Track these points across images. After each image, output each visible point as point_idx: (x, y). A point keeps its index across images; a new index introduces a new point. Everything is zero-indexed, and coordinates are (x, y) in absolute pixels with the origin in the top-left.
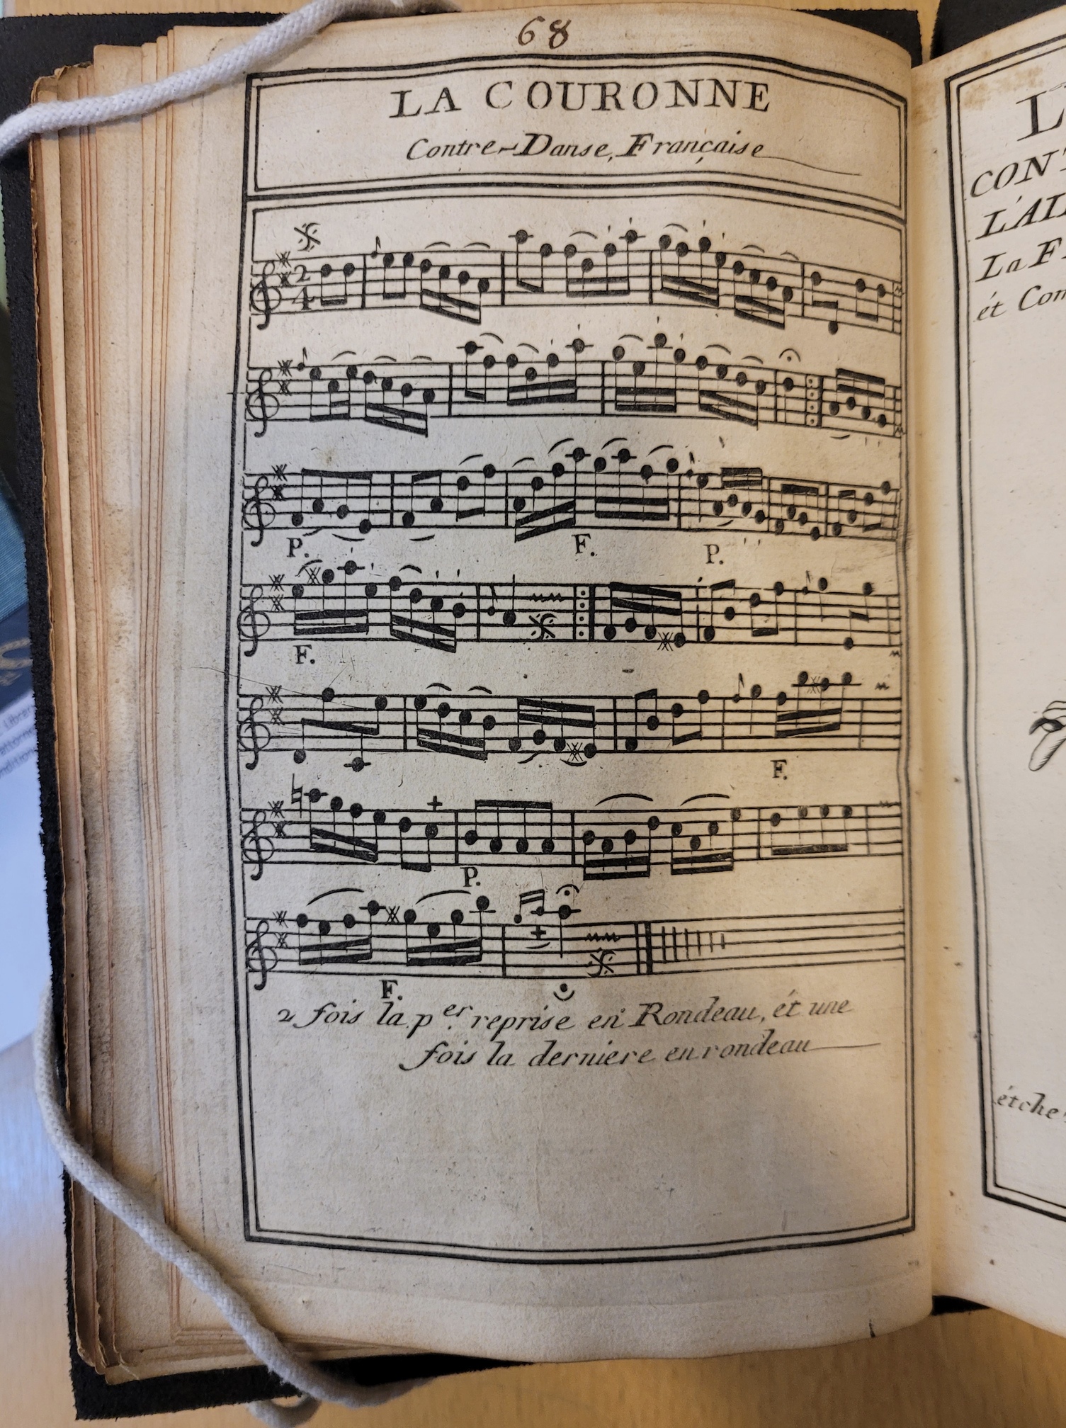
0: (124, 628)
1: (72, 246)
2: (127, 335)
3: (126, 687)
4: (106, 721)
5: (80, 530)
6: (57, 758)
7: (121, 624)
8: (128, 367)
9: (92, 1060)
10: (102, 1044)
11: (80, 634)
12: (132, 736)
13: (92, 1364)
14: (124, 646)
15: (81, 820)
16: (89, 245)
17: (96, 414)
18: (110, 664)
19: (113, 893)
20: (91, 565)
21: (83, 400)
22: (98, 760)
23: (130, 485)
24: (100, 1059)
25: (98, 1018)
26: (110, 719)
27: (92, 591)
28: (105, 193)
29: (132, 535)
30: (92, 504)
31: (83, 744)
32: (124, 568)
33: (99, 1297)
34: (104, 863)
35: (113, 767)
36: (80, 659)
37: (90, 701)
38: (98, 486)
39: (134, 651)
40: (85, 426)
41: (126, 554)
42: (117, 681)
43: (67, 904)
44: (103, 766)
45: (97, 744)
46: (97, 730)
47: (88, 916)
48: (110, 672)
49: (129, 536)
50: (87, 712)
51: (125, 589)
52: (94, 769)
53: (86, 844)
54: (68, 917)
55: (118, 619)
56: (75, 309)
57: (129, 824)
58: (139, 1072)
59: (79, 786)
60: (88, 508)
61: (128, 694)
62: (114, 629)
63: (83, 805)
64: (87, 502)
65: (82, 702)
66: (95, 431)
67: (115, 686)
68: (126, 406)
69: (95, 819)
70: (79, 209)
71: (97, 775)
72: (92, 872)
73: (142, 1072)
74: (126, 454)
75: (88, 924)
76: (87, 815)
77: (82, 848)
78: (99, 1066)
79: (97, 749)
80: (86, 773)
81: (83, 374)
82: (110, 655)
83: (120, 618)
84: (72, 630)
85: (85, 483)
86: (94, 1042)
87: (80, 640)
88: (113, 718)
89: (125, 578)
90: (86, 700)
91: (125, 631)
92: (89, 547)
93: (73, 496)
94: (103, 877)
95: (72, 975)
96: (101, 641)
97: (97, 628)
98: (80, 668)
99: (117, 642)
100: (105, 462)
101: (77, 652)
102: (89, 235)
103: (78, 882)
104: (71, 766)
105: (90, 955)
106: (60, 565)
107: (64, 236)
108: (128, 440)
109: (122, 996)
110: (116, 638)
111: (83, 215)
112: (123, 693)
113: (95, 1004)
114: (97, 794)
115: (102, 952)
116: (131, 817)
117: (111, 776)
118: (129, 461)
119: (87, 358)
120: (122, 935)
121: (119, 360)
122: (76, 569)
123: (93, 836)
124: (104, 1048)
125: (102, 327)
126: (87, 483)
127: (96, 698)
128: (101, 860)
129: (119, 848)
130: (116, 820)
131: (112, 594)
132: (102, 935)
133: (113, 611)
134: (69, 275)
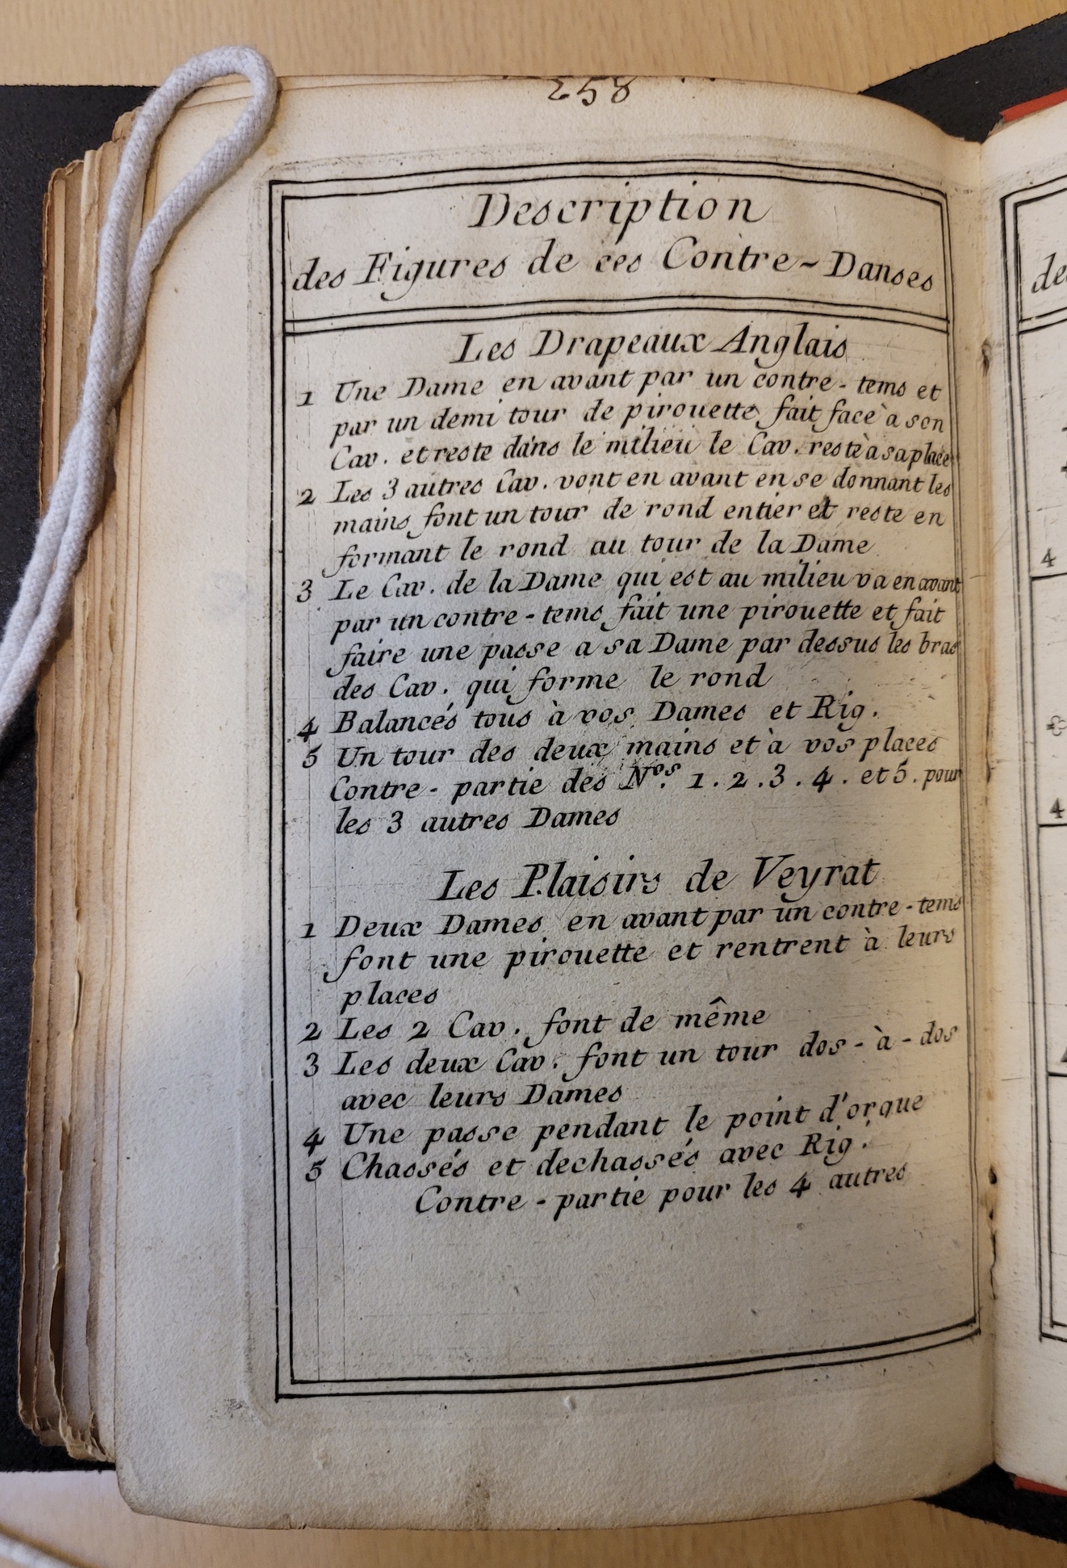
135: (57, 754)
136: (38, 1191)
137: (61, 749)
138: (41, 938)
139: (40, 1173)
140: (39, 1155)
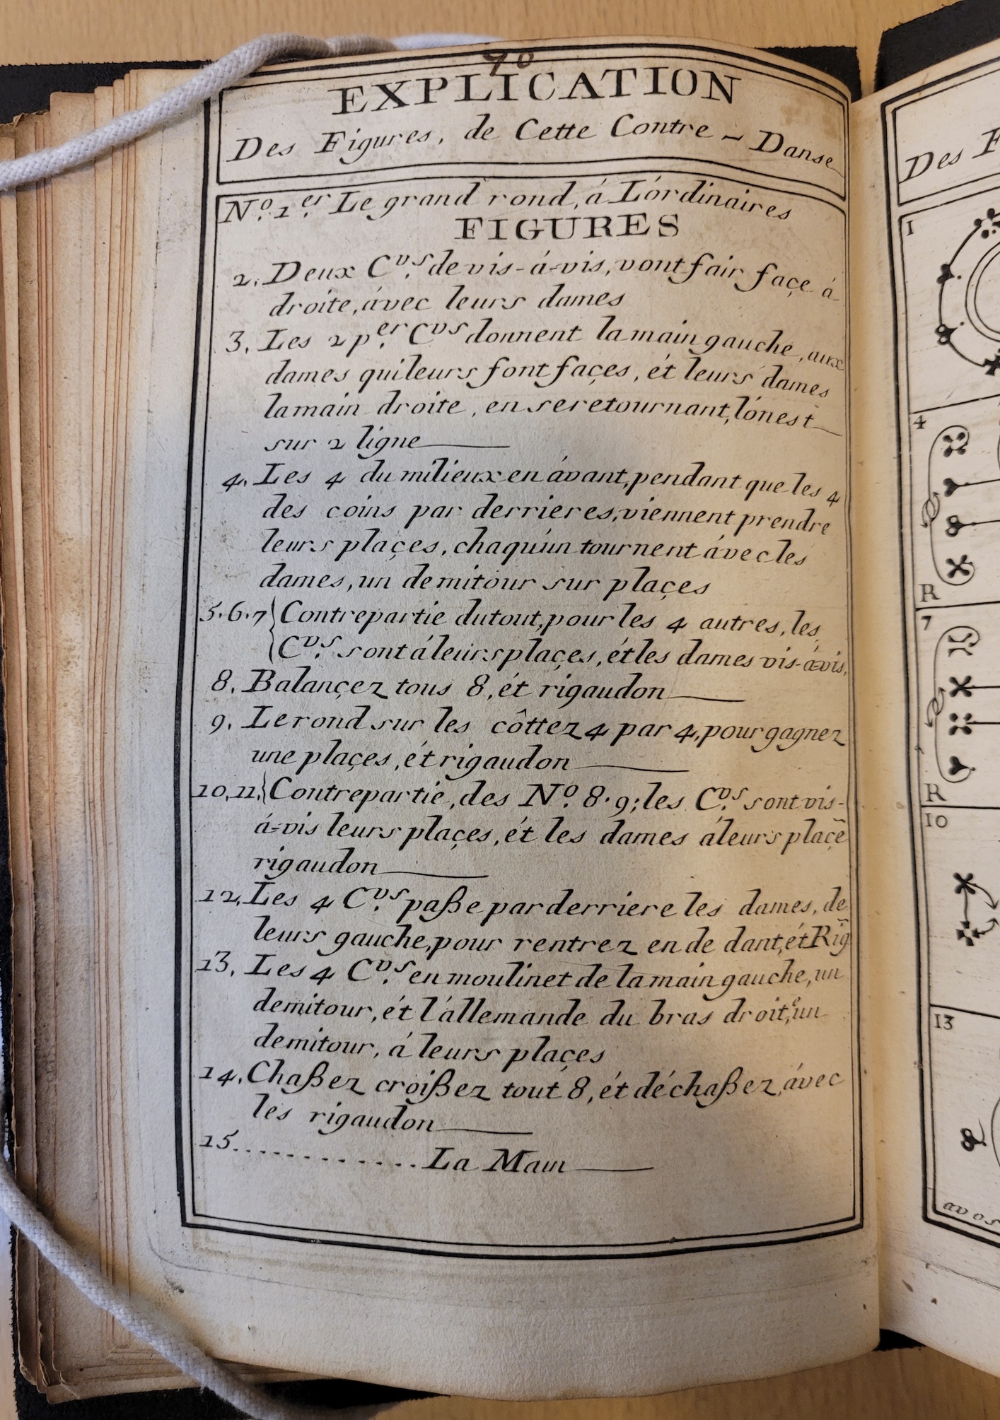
0: (73, 653)
1: (27, 286)
2: (79, 370)
3: (74, 711)
4: (55, 745)
5: (32, 560)
6: (7, 781)
7: (70, 649)
8: (80, 400)
9: (37, 1079)
10: (47, 1063)
11: (31, 660)
12: (78, 759)
13: (34, 1383)
14: (72, 671)
15: (30, 842)
16: (44, 285)
17: (49, 446)
18: (59, 688)
19: (59, 912)
20: (42, 593)
21: (37, 433)
22: (47, 783)
23: (81, 514)
24: (45, 1077)
25: (43, 1037)
26: (58, 742)
27: (43, 618)
28: (60, 234)
29: (82, 563)
30: (44, 534)
31: (33, 767)
32: (73, 595)
33: (40, 1316)
34: (51, 884)
35: (60, 789)
36: (31, 685)
37: (39, 726)
38: (50, 516)
39: (83, 676)
40: (38, 459)
41: (75, 582)
42: (65, 705)
43: (15, 924)
44: (51, 789)
45: (46, 768)
46: (46, 754)
47: (36, 937)
48: (58, 696)
49: (79, 563)
50: (37, 735)
51: (74, 615)
52: (42, 792)
53: (34, 865)
54: (16, 937)
55: (67, 644)
56: (30, 346)
57: (74, 845)
58: (81, 1091)
59: (28, 809)
60: (40, 538)
61: (76, 718)
62: (63, 654)
63: (32, 828)
64: (40, 531)
65: (32, 725)
66: (47, 462)
67: (63, 710)
68: (78, 438)
69: (43, 841)
70: (34, 250)
71: (46, 798)
72: (40, 893)
73: (84, 1091)
74: (77, 484)
75: (35, 945)
76: (36, 837)
77: (31, 870)
78: (45, 1085)
79: (46, 772)
80: (36, 796)
81: (37, 408)
82: (59, 679)
83: (69, 643)
84: (24, 656)
85: (37, 513)
86: (40, 1061)
87: (31, 666)
88: (61, 741)
89: (74, 605)
90: (36, 725)
91: (74, 657)
92: (41, 576)
93: (26, 526)
94: (50, 898)
95: (20, 995)
96: (51, 667)
97: (48, 654)
98: (31, 693)
99: (66, 667)
100: (57, 492)
101: (28, 678)
102: (44, 274)
103: (27, 903)
104: (21, 789)
105: (37, 976)
106: (13, 593)
107: (20, 276)
108: (79, 470)
109: (65, 1015)
110: (65, 664)
111: (39, 255)
112: (71, 717)
113: (40, 1024)
114: (45, 817)
115: (49, 972)
116: (77, 838)
117: (58, 798)
118: (80, 492)
119: (41, 393)
120: (66, 955)
121: (71, 394)
122: (28, 596)
123: (42, 857)
124: (49, 1067)
125: (56, 363)
126: (39, 513)
127: (45, 722)
128: (48, 881)
129: (65, 868)
130: (62, 841)
131: (62, 620)
132: (49, 956)
133: (63, 636)
134: (25, 314)
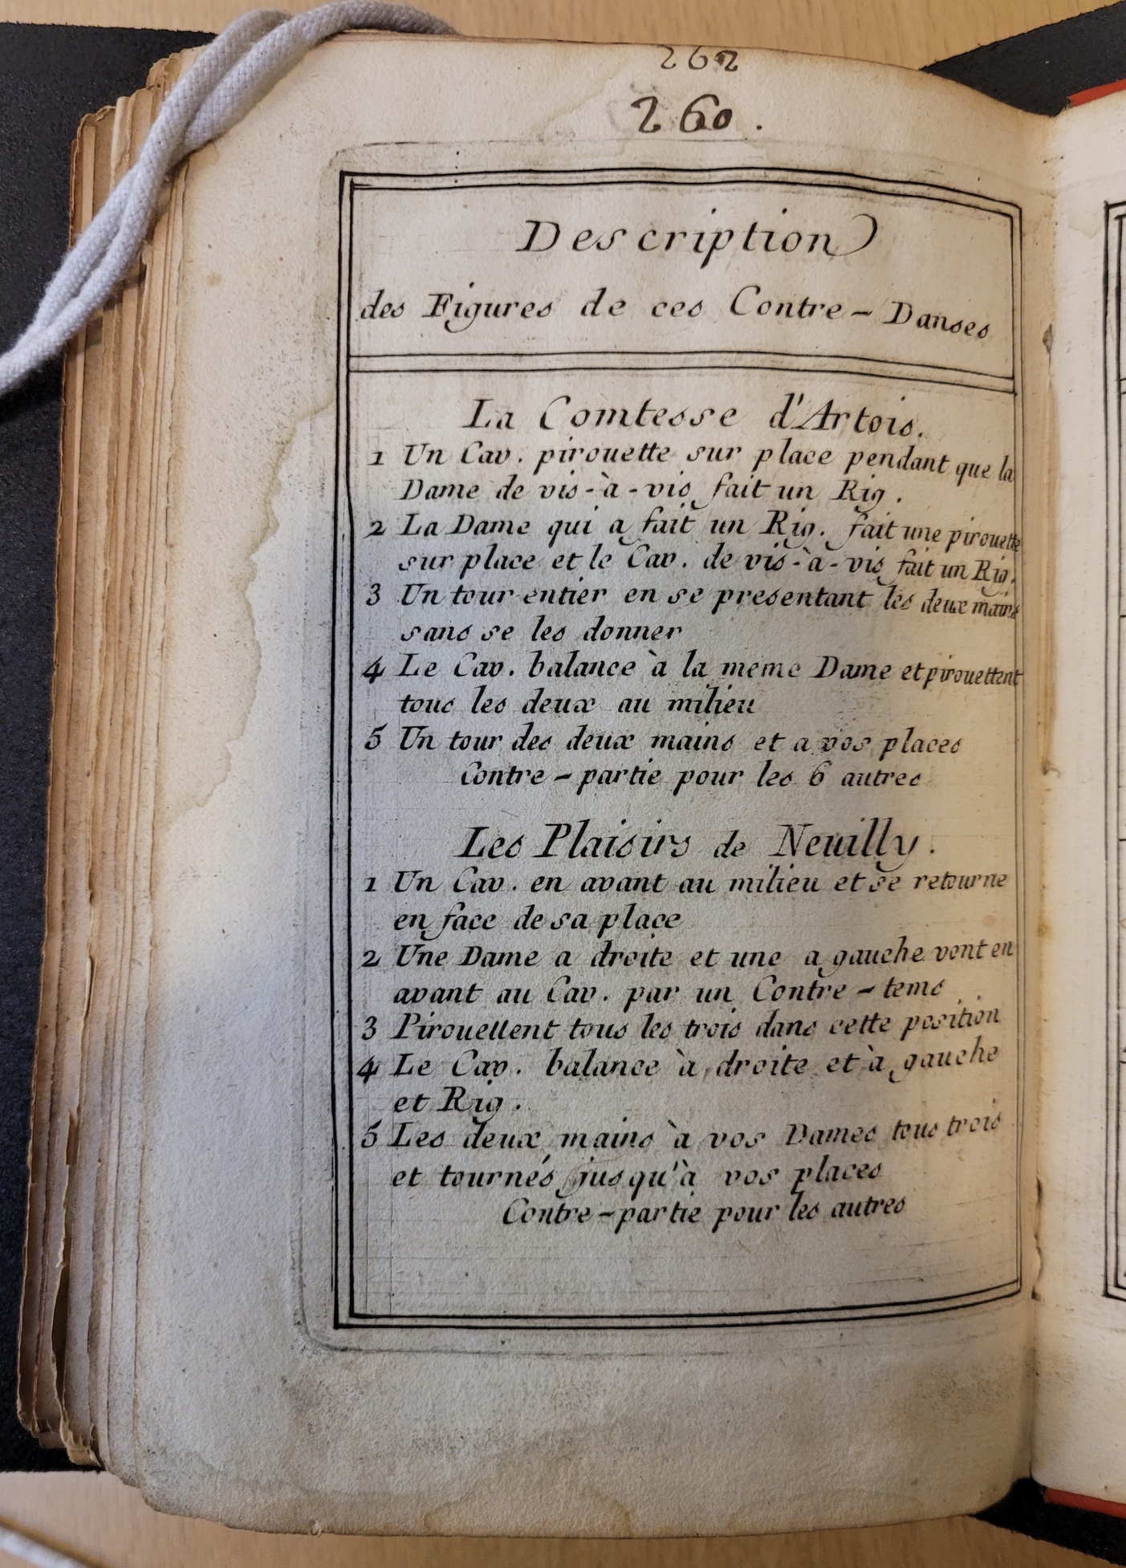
135: (73, 727)
136: (43, 1183)
137: (77, 722)
138: (51, 919)
139: (45, 1165)
140: (45, 1146)
